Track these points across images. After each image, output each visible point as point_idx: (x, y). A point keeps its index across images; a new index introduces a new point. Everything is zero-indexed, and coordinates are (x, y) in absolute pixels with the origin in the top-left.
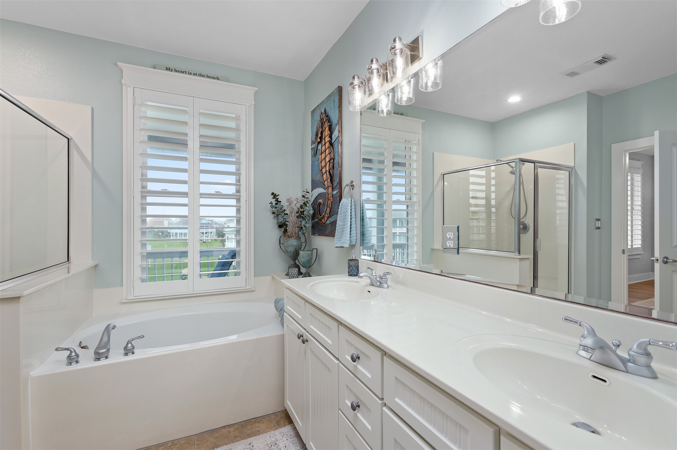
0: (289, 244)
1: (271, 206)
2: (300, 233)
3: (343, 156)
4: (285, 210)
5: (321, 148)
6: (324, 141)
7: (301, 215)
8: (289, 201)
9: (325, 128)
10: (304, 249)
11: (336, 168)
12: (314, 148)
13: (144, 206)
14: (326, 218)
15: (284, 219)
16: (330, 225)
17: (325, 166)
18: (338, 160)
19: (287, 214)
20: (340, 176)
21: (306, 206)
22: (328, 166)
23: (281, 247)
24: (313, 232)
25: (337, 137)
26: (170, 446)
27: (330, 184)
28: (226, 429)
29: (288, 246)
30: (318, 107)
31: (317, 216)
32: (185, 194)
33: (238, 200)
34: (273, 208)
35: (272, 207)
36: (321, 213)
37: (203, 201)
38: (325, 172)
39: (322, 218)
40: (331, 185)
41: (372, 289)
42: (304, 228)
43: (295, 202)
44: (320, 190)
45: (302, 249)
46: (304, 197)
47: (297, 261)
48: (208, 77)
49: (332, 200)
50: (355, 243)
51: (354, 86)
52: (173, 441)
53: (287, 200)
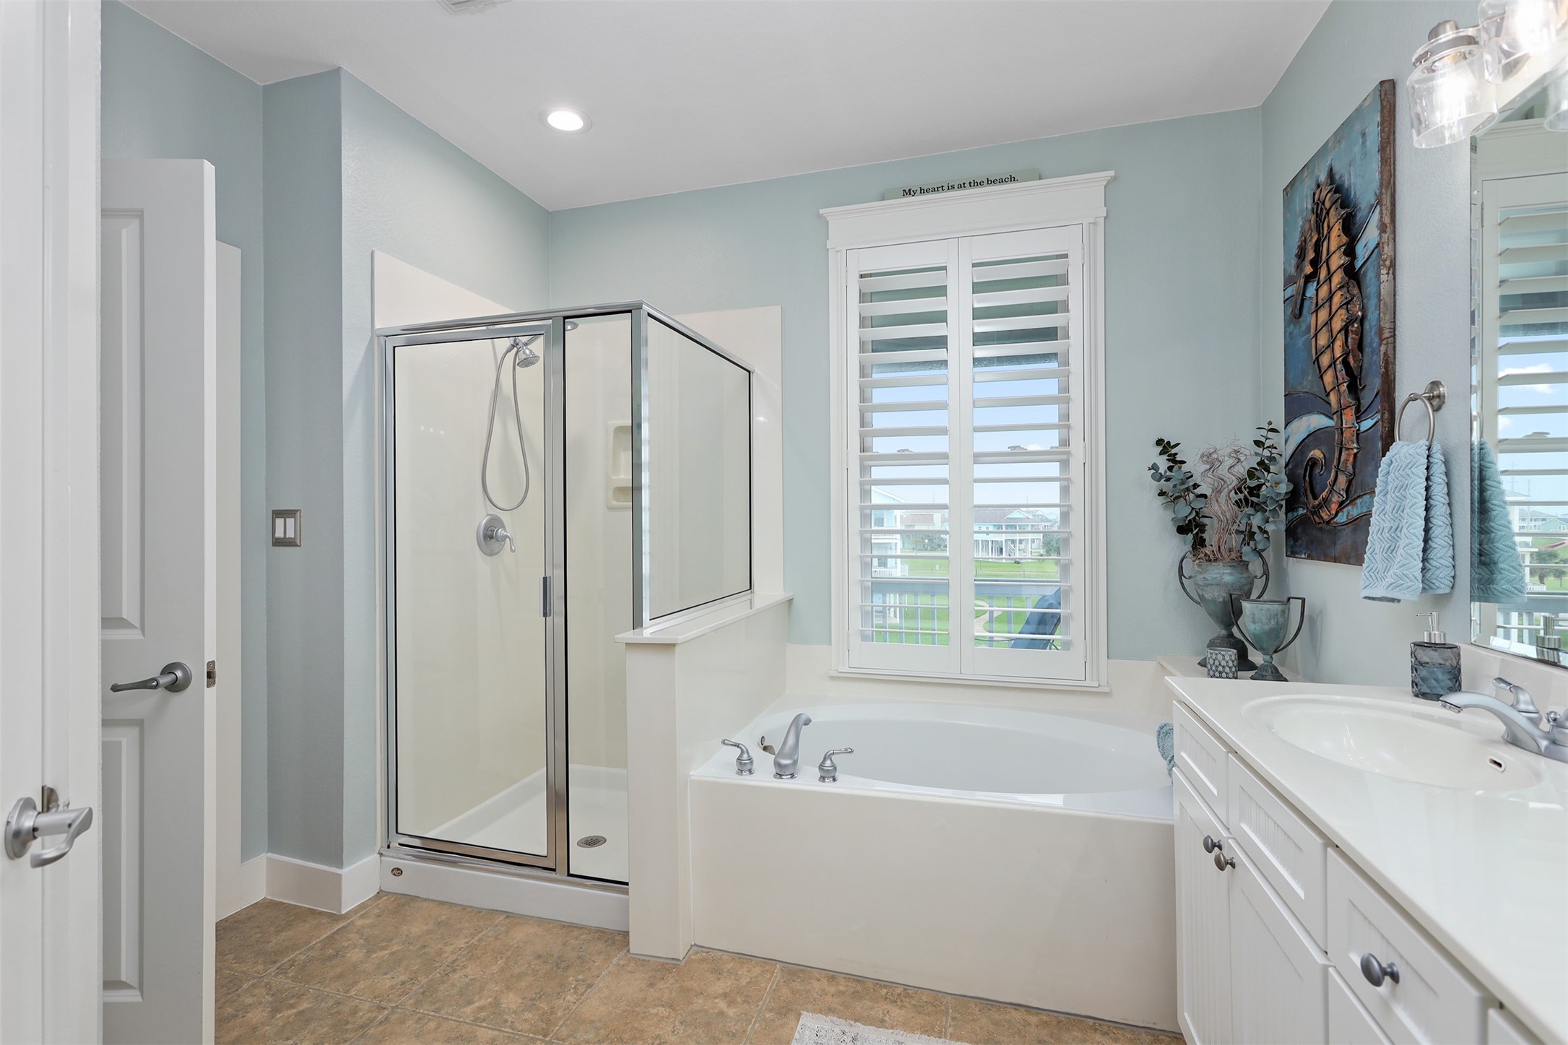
0: (1209, 578)
1: (1153, 476)
2: (1246, 549)
3: (1398, 304)
4: (1196, 486)
5: (1314, 292)
6: (1326, 269)
7: (1249, 495)
8: (1211, 460)
9: (1330, 229)
10: (1260, 597)
11: (1371, 346)
12: (1293, 296)
13: (867, 487)
14: (1334, 507)
15: (1193, 509)
16: (1349, 529)
17: (1331, 345)
18: (1379, 320)
19: (1204, 496)
20: (1387, 370)
21: (1269, 472)
22: (1338, 344)
23: (1183, 587)
24: (1289, 549)
25: (1376, 247)
26: (900, 994)
27: (1347, 399)
28: (1020, 1014)
29: (1207, 585)
30: (1305, 169)
31: (1303, 499)
32: (942, 458)
33: (1065, 464)
34: (1159, 481)
35: (1158, 477)
36: (1317, 489)
37: (981, 471)
38: (1330, 366)
39: (1320, 506)
40: (1353, 402)
41: (1509, 755)
42: (1258, 537)
43: (1230, 462)
44: (1317, 421)
45: (1254, 595)
46: (1259, 447)
47: (1235, 630)
48: (990, 182)
49: (1355, 451)
50: (1448, 590)
51: (1434, 62)
52: (906, 987)
53: (1203, 456)
